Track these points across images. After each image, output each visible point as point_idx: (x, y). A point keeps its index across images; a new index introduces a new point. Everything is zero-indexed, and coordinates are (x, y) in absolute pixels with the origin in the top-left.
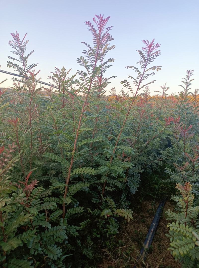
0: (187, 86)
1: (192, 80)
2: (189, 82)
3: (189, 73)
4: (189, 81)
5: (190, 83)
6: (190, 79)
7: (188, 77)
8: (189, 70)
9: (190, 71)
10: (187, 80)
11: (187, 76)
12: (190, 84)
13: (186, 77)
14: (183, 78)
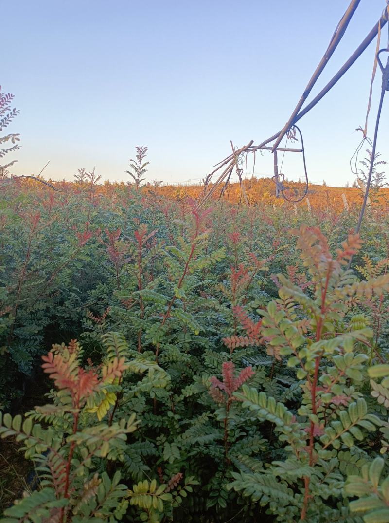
0: (140, 174)
1: (145, 164)
2: (142, 168)
3: (141, 153)
4: (141, 166)
5: (144, 168)
6: (143, 163)
7: (140, 157)
8: (140, 146)
9: (143, 148)
10: (138, 163)
11: (138, 156)
12: (144, 171)
13: (136, 159)
14: (131, 160)
